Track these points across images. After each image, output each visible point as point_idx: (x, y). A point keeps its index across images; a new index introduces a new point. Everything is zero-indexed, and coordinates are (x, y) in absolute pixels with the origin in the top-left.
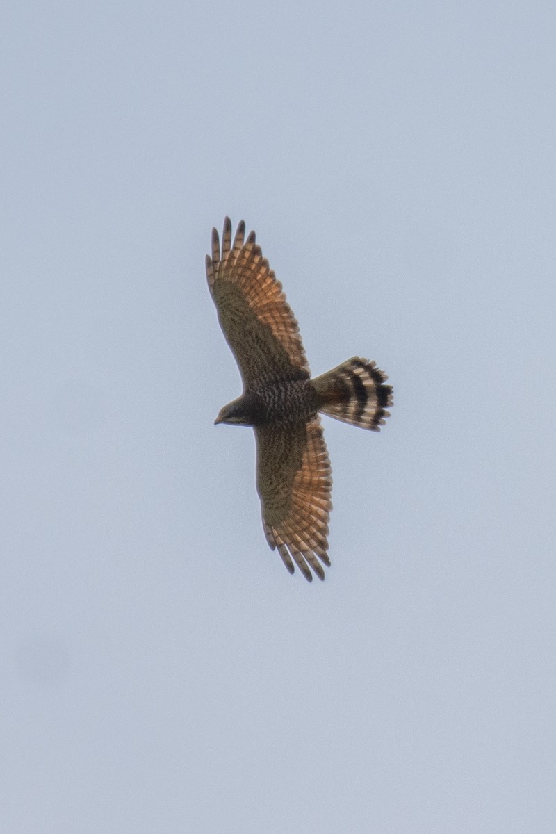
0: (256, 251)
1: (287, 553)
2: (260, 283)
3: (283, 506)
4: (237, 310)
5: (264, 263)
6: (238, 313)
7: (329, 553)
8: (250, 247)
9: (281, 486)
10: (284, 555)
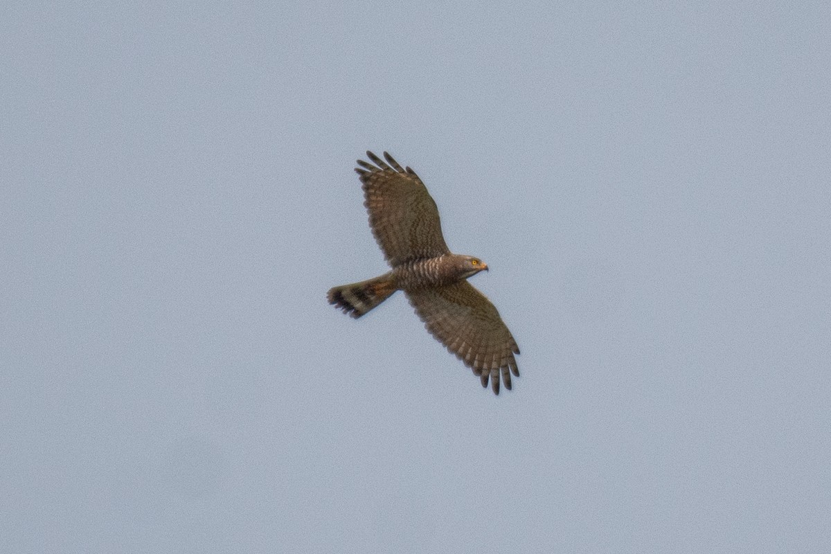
0: (478, 371)
1: (395, 168)
2: (468, 345)
3: (408, 193)
4: (482, 319)
5: (470, 363)
6: (481, 317)
7: (359, 176)
8: (484, 373)
9: (414, 205)
10: (397, 167)
